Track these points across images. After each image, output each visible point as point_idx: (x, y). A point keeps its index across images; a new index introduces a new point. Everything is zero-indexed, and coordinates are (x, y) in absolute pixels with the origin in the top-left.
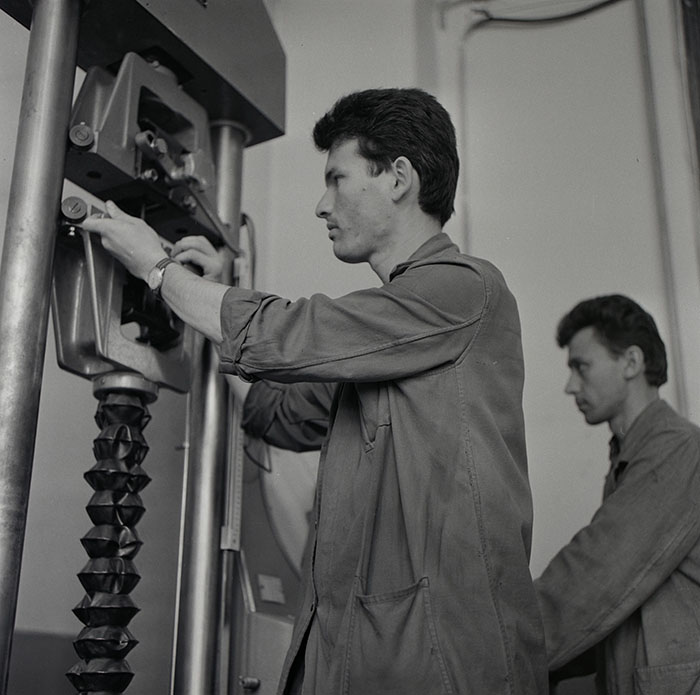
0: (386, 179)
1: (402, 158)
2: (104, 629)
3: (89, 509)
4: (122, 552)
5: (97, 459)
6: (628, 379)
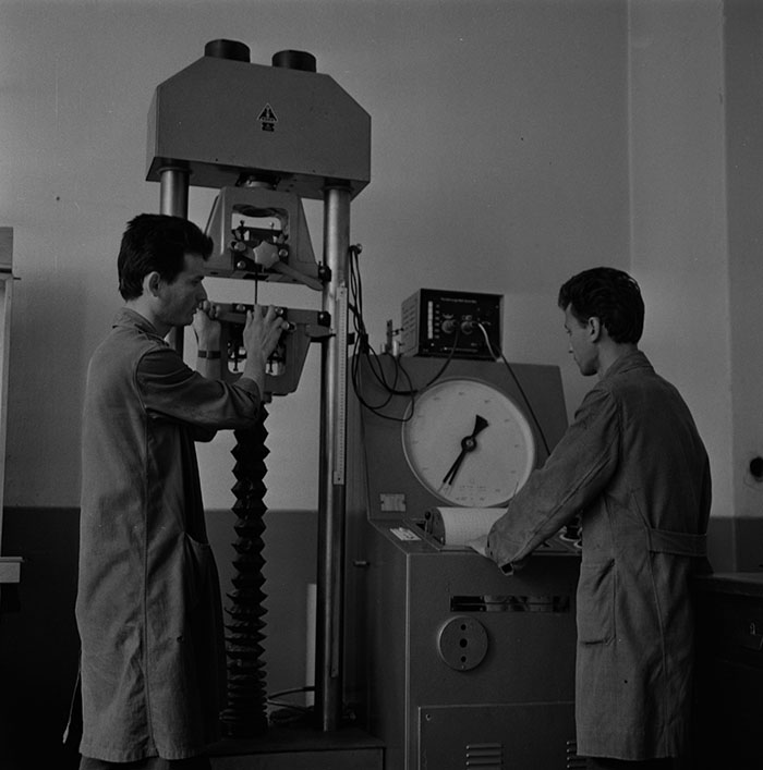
6: (595, 342)
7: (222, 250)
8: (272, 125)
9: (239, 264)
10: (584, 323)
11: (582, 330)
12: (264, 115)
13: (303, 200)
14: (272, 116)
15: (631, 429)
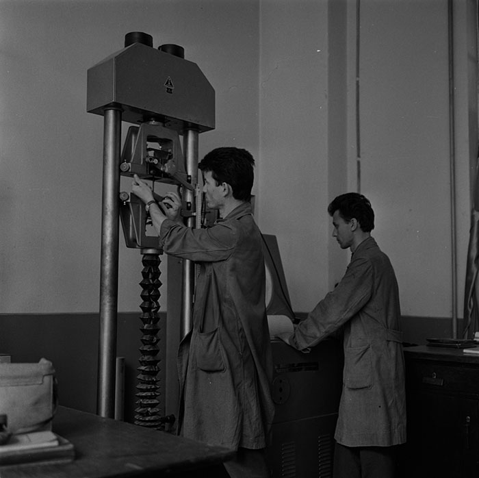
0: (221, 188)
1: (225, 183)
2: (149, 336)
3: (141, 296)
4: (152, 310)
5: (144, 277)
6: (353, 231)
7: (142, 163)
8: (171, 90)
9: (151, 172)
10: (347, 221)
11: (346, 225)
12: (167, 83)
13: (180, 136)
14: (171, 84)
15: (378, 279)
